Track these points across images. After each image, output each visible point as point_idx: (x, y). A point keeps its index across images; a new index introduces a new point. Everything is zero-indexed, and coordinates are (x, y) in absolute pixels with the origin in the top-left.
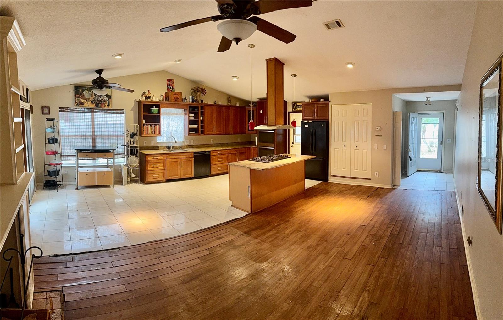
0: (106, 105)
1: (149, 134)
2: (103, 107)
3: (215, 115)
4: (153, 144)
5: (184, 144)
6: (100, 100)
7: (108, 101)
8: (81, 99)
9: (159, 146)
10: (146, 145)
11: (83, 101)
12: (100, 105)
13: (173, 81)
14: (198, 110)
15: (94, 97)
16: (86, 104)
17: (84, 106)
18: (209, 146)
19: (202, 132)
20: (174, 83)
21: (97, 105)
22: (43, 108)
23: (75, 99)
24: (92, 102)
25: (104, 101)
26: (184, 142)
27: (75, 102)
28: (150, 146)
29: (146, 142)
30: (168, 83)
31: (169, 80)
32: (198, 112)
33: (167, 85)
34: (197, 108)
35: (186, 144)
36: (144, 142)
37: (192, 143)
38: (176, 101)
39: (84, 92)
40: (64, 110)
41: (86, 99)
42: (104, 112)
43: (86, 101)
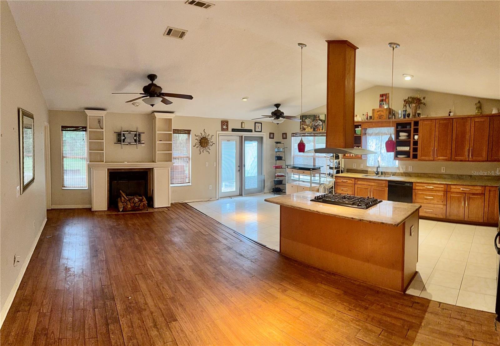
0: (321, 129)
1: (351, 156)
2: (319, 131)
3: (437, 133)
4: (362, 167)
5: (400, 171)
6: (317, 125)
7: (322, 125)
8: (304, 125)
9: (369, 170)
10: (355, 167)
11: (305, 127)
12: (316, 129)
13: (387, 95)
14: (411, 128)
15: (312, 123)
16: (307, 130)
17: (305, 131)
18: (436, 176)
19: (415, 157)
20: (389, 97)
21: (314, 130)
22: (283, 134)
23: (300, 126)
24: (311, 127)
25: (320, 126)
26: (398, 168)
27: (301, 129)
28: (359, 169)
29: (355, 164)
30: (381, 98)
31: (383, 95)
32: (411, 130)
33: (380, 101)
34: (410, 124)
35: (402, 171)
36: (354, 164)
37: (410, 170)
38: (380, 119)
39: (306, 120)
40: (295, 135)
41: (307, 125)
42: (322, 135)
43: (307, 127)
